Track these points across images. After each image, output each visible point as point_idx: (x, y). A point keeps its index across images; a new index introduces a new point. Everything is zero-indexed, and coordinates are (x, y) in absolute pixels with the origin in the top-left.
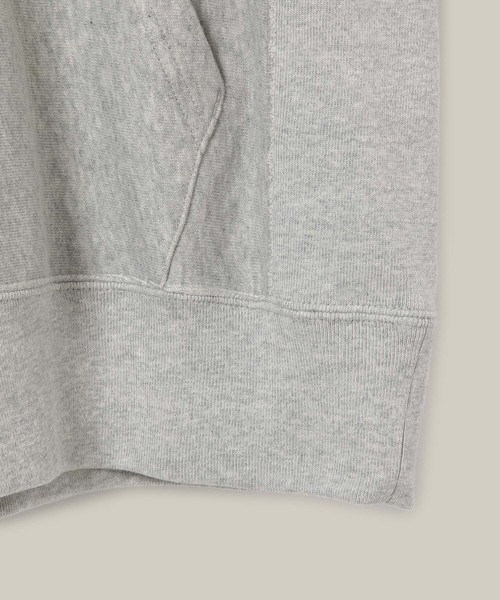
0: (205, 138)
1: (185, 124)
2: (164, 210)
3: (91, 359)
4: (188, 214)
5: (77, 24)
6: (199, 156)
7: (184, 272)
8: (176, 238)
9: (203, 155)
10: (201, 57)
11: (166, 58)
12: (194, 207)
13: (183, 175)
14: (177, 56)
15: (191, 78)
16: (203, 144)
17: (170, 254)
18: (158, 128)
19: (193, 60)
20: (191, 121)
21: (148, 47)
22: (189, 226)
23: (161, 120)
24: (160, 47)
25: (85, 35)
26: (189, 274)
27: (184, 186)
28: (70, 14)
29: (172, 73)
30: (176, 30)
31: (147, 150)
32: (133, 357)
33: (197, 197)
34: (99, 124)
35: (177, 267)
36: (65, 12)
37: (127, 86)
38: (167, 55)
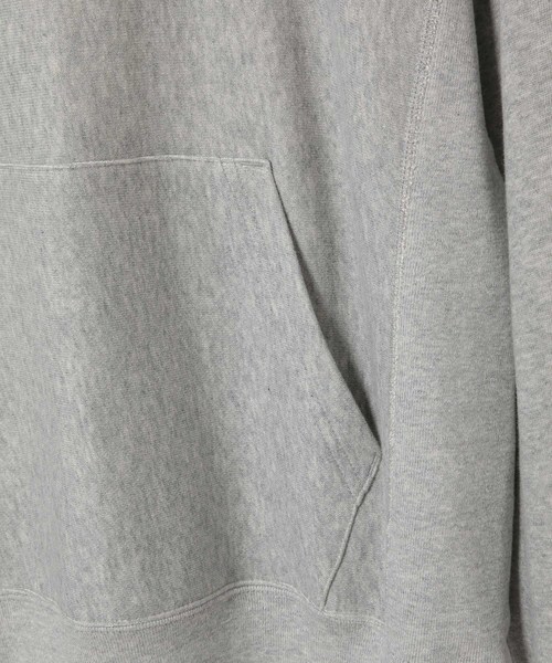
0: (361, 494)
1: (343, 482)
2: (323, 550)
3: (266, 648)
4: (344, 555)
5: (258, 387)
6: (355, 508)
7: (339, 601)
8: (332, 575)
9: (358, 508)
10: (357, 430)
11: (326, 431)
12: (349, 549)
13: (340, 523)
14: (335, 430)
15: (349, 446)
16: (359, 499)
17: (327, 587)
18: (318, 484)
19: (350, 433)
20: (349, 480)
21: (311, 420)
22: (344, 564)
23: (322, 479)
24: (321, 420)
25: (265, 397)
26: (343, 603)
27: (341, 532)
28: (253, 378)
29: (332, 442)
30: (334, 409)
31: (310, 501)
32: (301, 654)
33: (352, 540)
34: (274, 468)
35: (333, 598)
36: (249, 375)
37: (295, 447)
38: (327, 429)
